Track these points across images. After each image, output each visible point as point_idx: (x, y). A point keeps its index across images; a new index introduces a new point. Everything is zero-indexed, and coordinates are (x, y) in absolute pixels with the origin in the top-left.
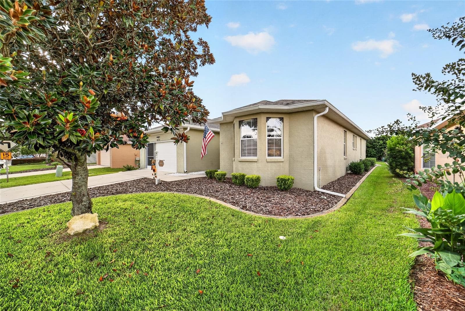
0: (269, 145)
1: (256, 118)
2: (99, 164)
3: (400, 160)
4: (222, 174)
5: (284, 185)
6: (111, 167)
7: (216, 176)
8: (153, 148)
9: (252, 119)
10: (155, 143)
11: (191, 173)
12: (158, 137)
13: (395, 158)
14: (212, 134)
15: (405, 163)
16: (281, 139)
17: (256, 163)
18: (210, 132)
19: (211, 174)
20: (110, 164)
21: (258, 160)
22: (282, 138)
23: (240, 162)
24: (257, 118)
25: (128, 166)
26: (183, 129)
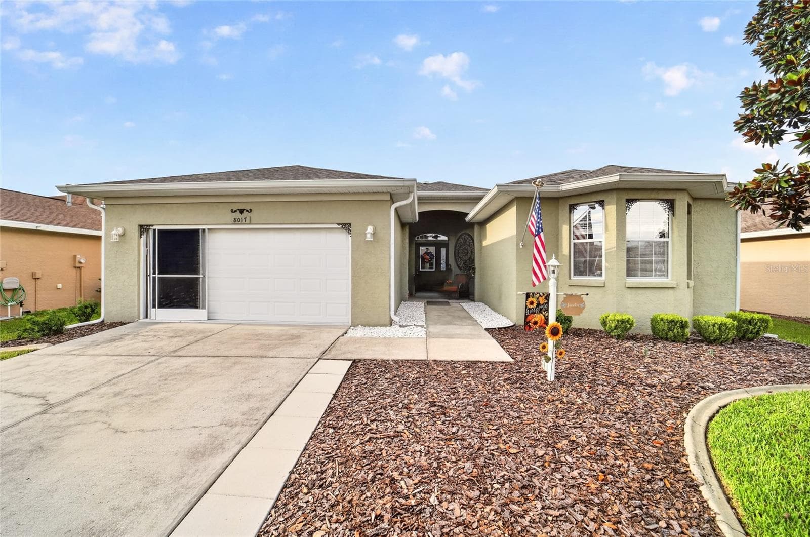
8: (197, 246)
12: (241, 210)
26: (388, 198)
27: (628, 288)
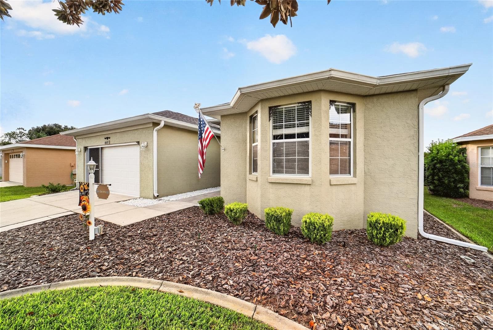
0: (332, 153)
1: (308, 102)
2: (7, 179)
3: (455, 175)
4: (241, 210)
5: (390, 237)
6: (25, 186)
7: (227, 213)
8: (98, 156)
9: (299, 103)
10: (102, 148)
11: (165, 198)
12: (107, 138)
13: (447, 172)
14: (210, 132)
15: (461, 178)
16: (350, 142)
17: (307, 188)
18: (208, 129)
19: (211, 205)
20: (24, 180)
21: (312, 181)
22: (351, 140)
23: (271, 185)
24: (310, 102)
25: (52, 184)
26: (151, 125)
27: (269, 182)
